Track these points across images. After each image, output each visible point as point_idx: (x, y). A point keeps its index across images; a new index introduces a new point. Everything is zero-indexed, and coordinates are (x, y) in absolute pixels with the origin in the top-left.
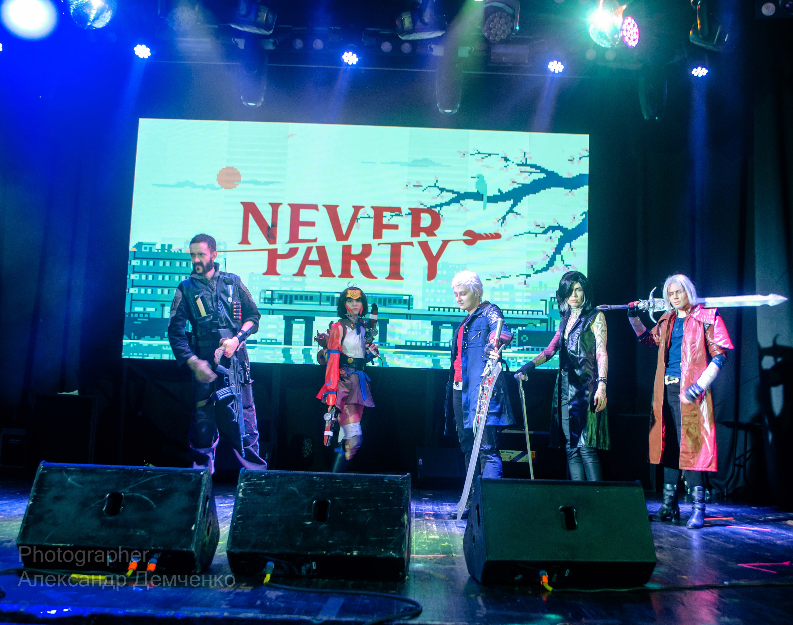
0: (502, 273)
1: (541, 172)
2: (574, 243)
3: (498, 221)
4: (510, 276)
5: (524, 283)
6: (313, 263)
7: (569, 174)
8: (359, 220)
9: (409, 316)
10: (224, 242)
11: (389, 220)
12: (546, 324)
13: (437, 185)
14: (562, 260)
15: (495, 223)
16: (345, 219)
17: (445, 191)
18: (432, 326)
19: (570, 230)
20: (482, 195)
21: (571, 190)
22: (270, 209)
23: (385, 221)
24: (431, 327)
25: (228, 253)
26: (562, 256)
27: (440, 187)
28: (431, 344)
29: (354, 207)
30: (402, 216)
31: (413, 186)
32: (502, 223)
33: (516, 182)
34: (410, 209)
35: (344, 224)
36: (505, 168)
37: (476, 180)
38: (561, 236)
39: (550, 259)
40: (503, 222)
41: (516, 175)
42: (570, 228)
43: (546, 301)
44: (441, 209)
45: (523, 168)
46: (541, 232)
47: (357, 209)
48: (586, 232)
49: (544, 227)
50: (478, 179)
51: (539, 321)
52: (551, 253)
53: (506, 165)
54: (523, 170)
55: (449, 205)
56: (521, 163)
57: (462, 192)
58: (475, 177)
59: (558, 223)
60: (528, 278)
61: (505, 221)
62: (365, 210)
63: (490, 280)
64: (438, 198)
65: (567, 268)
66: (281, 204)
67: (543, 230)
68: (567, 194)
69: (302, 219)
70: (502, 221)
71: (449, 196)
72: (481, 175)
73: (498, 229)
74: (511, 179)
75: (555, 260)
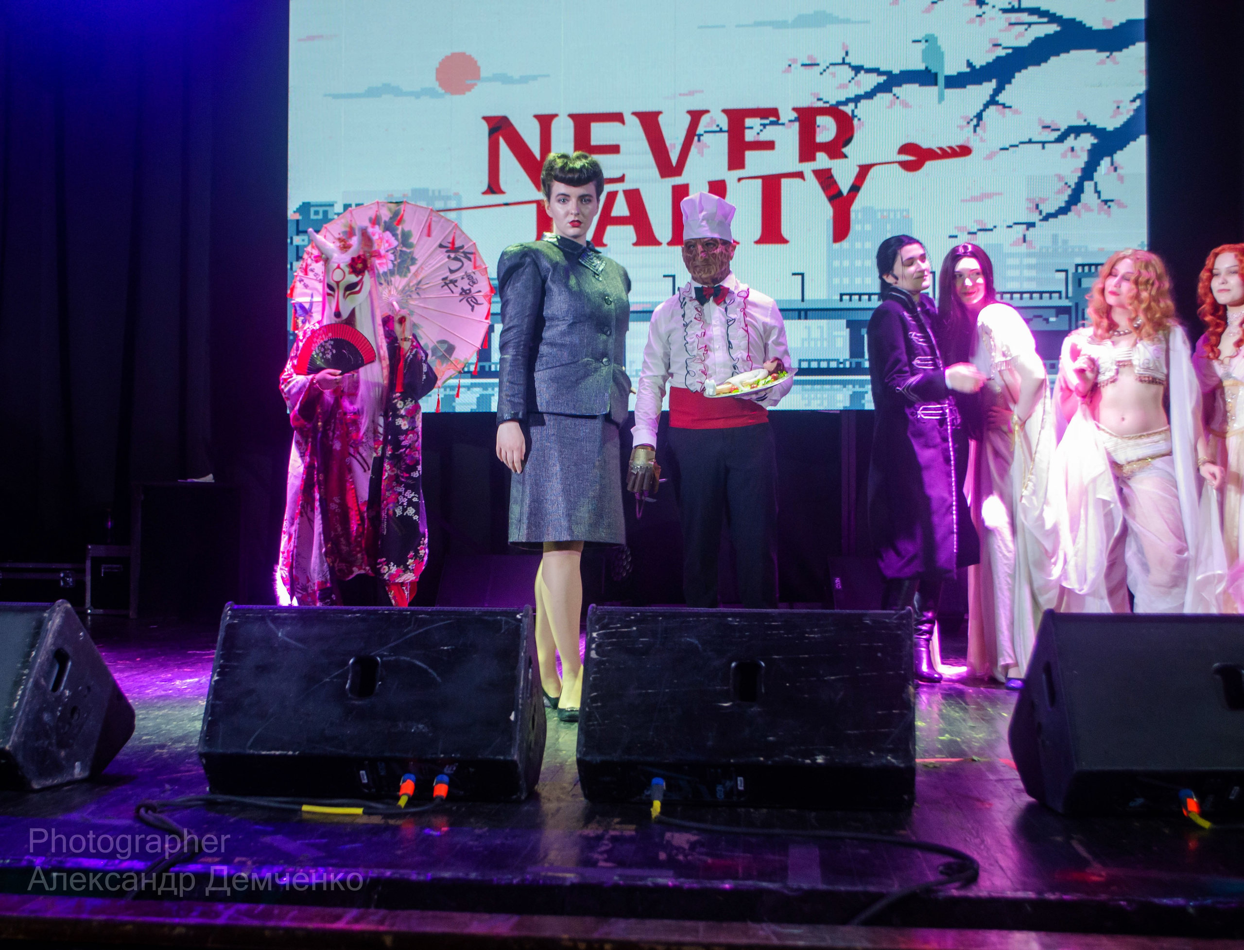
0: (978, 222)
1: (1048, 23)
2: (1119, 156)
3: (968, 123)
4: (995, 227)
5: (1022, 240)
6: (620, 221)
7: (1105, 21)
8: (702, 138)
9: (803, 313)
10: (456, 194)
11: (758, 134)
12: (1066, 317)
13: (847, 60)
14: (1098, 193)
15: (961, 127)
16: (674, 137)
17: (862, 72)
18: (848, 330)
19: (1110, 132)
20: (936, 75)
21: (1111, 54)
22: (536, 126)
23: (749, 136)
24: (846, 333)
25: (464, 212)
26: (1096, 184)
27: (853, 64)
28: (848, 365)
29: (689, 112)
30: (783, 124)
31: (803, 65)
32: (976, 127)
33: (1000, 45)
34: (795, 109)
35: (674, 146)
36: (978, 19)
37: (922, 46)
38: (1093, 145)
39: (1074, 190)
40: (977, 125)
41: (1001, 31)
42: (1110, 128)
43: (1066, 271)
44: (856, 107)
45: (1014, 17)
46: (1052, 139)
47: (696, 116)
48: (1142, 134)
49: (1058, 130)
50: (927, 44)
51: (1053, 311)
52: (1073, 180)
53: (980, 12)
54: (1013, 21)
55: (872, 98)
56: (1010, 7)
57: (896, 71)
58: (919, 41)
59: (1085, 120)
60: (1031, 229)
61: (981, 123)
62: (711, 118)
63: (956, 237)
64: (851, 84)
65: (1106, 207)
66: (556, 116)
67: (1056, 135)
68: (1102, 62)
69: (594, 142)
70: (975, 122)
71: (870, 81)
72: (932, 36)
73: (968, 138)
74: (990, 40)
75: (1082, 192)
